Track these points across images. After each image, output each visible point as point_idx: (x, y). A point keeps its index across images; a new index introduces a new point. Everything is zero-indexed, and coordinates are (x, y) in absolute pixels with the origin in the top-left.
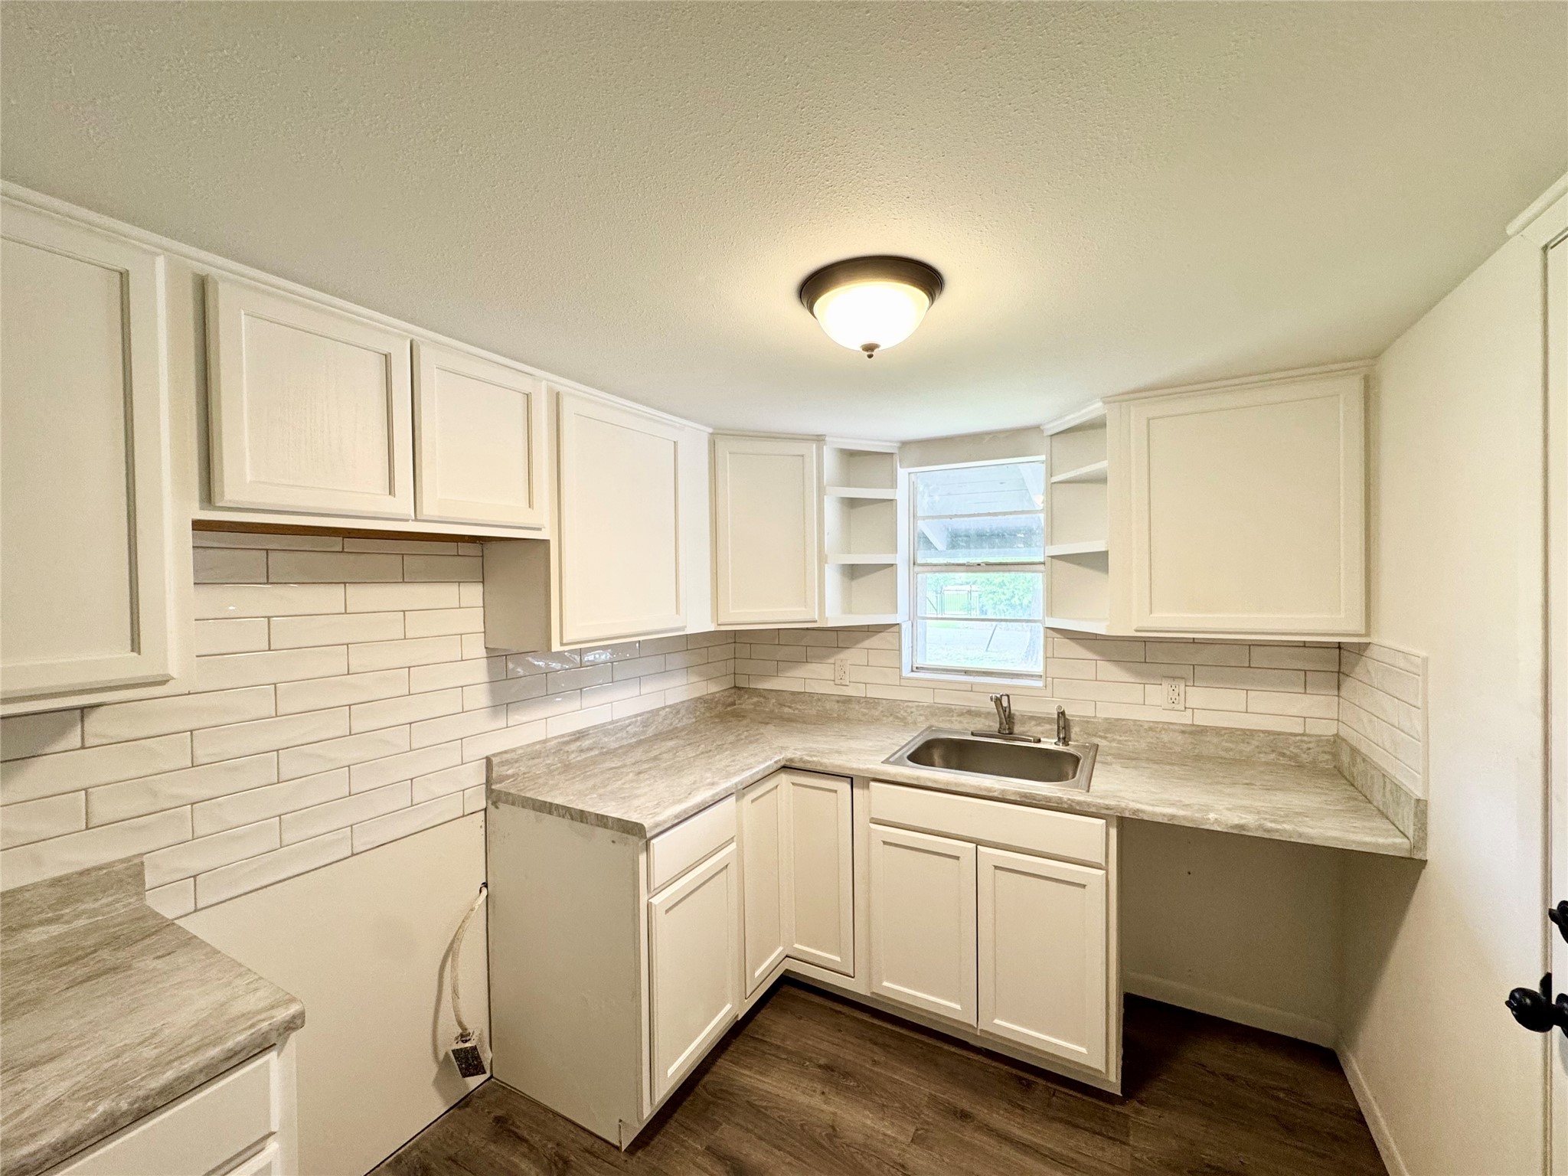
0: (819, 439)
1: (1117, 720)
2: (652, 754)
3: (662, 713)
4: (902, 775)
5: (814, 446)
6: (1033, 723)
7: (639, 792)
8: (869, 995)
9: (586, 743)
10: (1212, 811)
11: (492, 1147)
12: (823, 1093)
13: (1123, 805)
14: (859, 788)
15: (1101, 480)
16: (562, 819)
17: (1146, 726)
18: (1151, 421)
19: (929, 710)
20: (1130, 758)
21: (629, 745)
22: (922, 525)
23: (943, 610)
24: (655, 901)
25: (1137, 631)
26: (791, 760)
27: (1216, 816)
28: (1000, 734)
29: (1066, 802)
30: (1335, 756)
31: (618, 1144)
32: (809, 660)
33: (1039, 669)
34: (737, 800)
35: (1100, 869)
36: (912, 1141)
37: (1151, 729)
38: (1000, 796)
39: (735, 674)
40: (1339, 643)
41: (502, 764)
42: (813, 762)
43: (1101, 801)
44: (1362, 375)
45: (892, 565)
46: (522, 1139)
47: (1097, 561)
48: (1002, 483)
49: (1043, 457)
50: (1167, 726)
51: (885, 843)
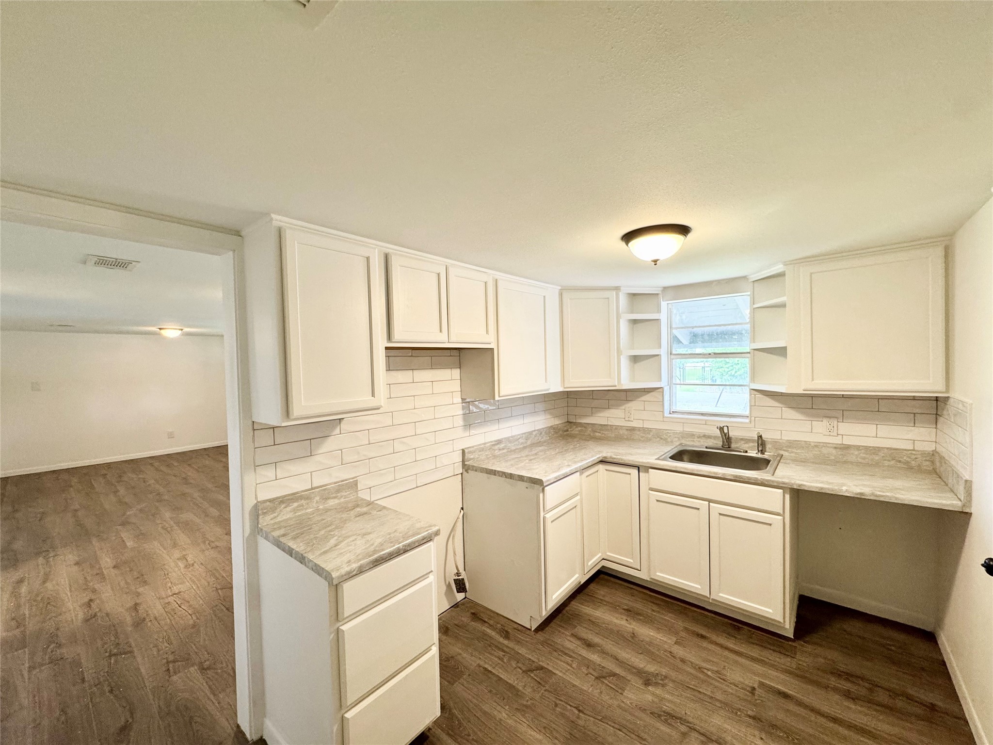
0: (617, 289)
1: (794, 441)
2: (534, 452)
3: (534, 433)
4: (668, 466)
5: (615, 292)
6: (743, 442)
7: (534, 467)
8: (649, 580)
9: (502, 446)
10: (844, 486)
11: (473, 623)
12: (627, 620)
13: (793, 482)
14: (642, 472)
15: (783, 306)
16: (501, 478)
17: (813, 444)
18: (813, 275)
19: (680, 435)
20: (801, 462)
21: (520, 448)
22: (675, 332)
23: (684, 379)
24: (547, 516)
25: (804, 390)
26: (605, 457)
27: (847, 488)
28: (723, 448)
29: (759, 480)
30: (933, 462)
31: (530, 628)
32: (610, 407)
33: (747, 413)
34: (580, 475)
35: (780, 516)
36: (675, 643)
37: (816, 446)
38: (722, 477)
39: (568, 415)
40: (937, 397)
41: (469, 453)
42: (618, 458)
43: (780, 480)
44: (943, 246)
45: (658, 355)
46: (485, 622)
47: (781, 352)
48: (724, 305)
49: (749, 293)
50: (825, 445)
51: (657, 501)
